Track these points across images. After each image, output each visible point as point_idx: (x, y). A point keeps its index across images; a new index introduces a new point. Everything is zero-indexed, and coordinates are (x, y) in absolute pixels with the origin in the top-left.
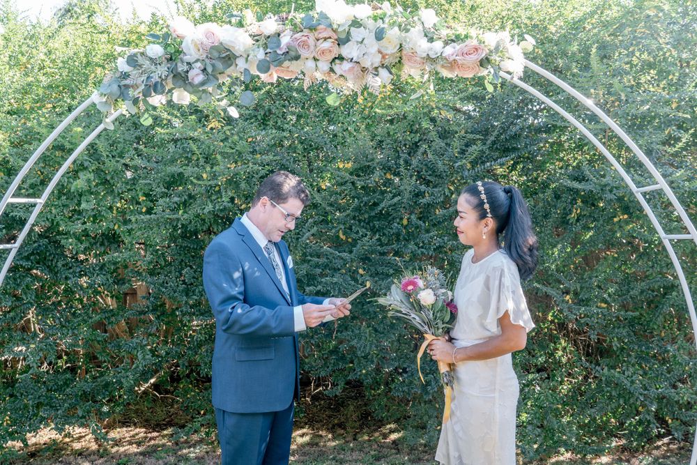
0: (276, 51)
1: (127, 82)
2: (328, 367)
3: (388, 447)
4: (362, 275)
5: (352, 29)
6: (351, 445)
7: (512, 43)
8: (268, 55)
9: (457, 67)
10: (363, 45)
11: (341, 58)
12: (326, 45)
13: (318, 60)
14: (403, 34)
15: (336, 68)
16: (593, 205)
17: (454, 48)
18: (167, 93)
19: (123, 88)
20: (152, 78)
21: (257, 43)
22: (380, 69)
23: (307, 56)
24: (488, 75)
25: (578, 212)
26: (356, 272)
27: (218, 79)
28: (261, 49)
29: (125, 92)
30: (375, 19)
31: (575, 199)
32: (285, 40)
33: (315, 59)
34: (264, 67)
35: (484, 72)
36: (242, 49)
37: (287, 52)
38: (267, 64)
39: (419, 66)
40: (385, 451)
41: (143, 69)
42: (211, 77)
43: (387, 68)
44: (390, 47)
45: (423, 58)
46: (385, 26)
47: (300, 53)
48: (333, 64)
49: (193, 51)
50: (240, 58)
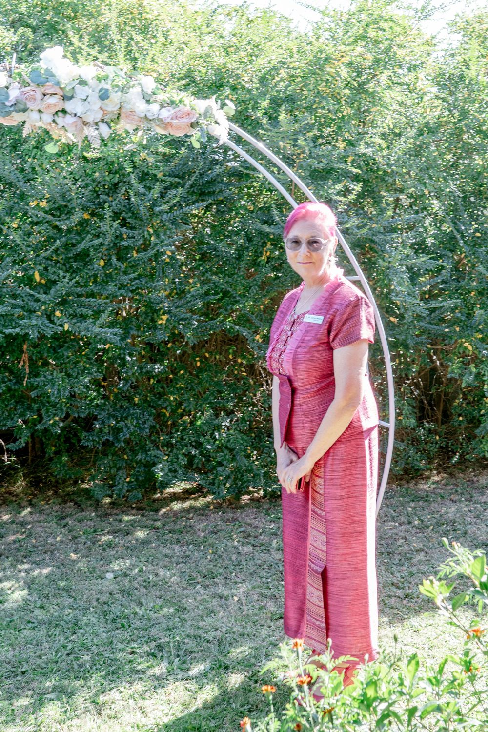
0: (4, 103)
4: (59, 318)
5: (78, 87)
9: (170, 127)
10: (86, 102)
11: (64, 112)
12: (52, 100)
13: (42, 113)
14: (124, 96)
15: (58, 120)
17: (169, 111)
22: (100, 124)
23: (33, 108)
24: (196, 134)
25: (268, 254)
30: (99, 79)
31: (265, 242)
32: (13, 92)
33: (40, 111)
35: (193, 132)
37: (15, 104)
39: (135, 123)
43: (106, 123)
44: (112, 106)
45: (141, 118)
46: (108, 87)
47: (28, 106)
48: (56, 116)
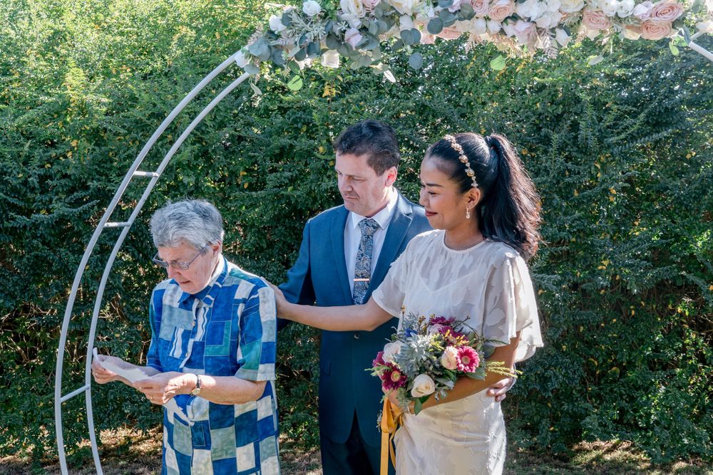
0: (447, 10)
1: (280, 42)
8: (438, 13)
9: (644, 28)
10: (543, 4)
11: (515, 18)
13: (490, 20)
15: (508, 27)
17: (647, 6)
19: (273, 50)
20: (306, 38)
22: (557, 30)
23: (479, 14)
27: (378, 40)
28: (431, 7)
29: (277, 55)
33: (487, 19)
34: (435, 27)
36: (410, 7)
37: (459, 10)
38: (439, 23)
39: (600, 26)
41: (297, 28)
42: (371, 38)
43: (565, 28)
44: (572, 6)
45: (609, 18)
47: (474, 12)
48: (504, 24)
49: (353, 9)
50: (405, 17)
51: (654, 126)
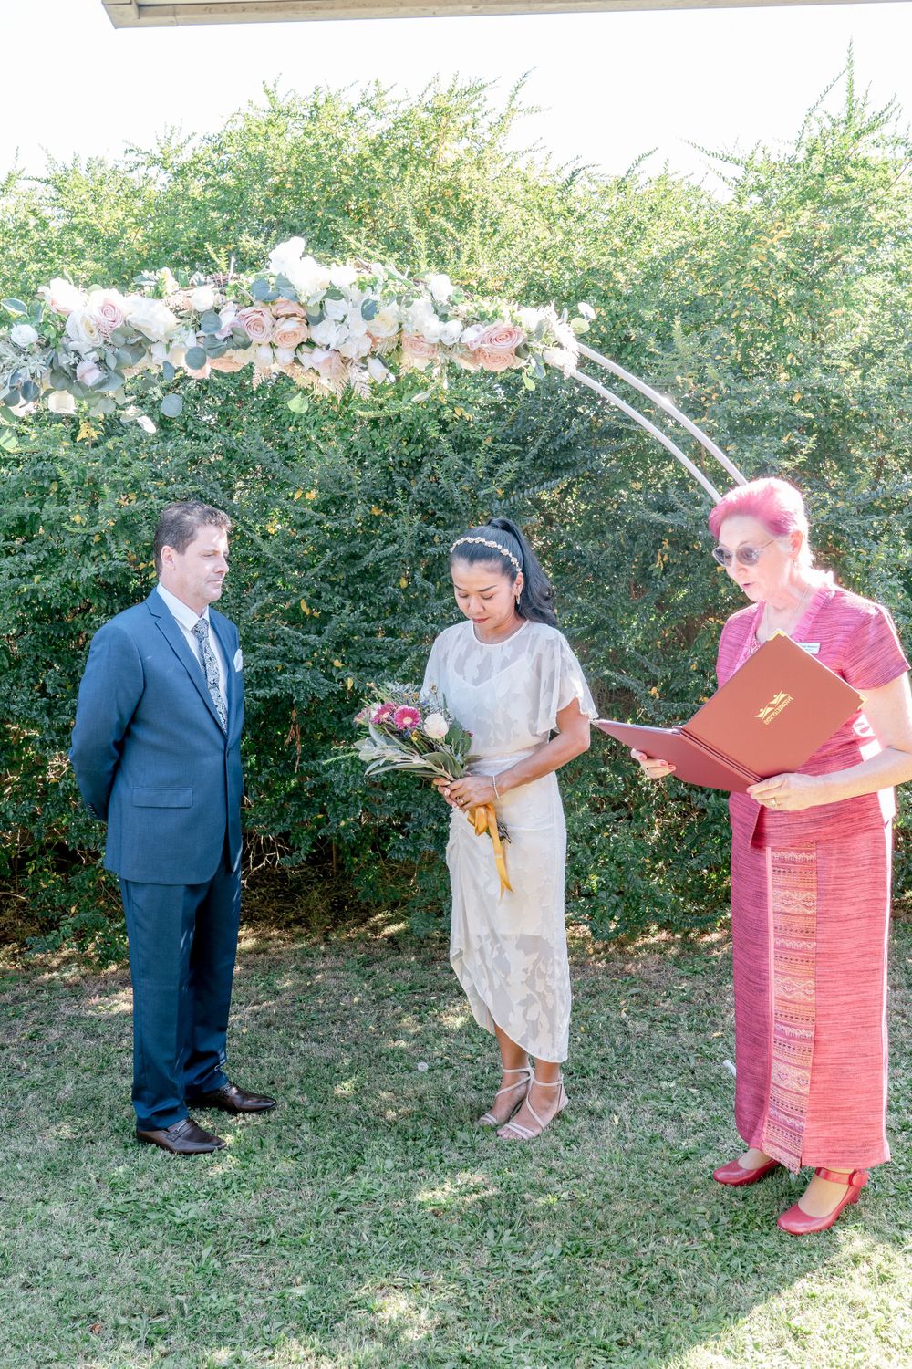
0: (213, 335)
2: (285, 821)
3: (381, 946)
4: (339, 670)
5: (328, 301)
6: (322, 948)
7: (560, 321)
8: (200, 340)
9: (482, 357)
10: (344, 326)
11: (311, 343)
12: (290, 326)
13: (276, 347)
14: (404, 310)
15: (304, 358)
16: (688, 548)
17: (478, 331)
18: (43, 398)
20: (20, 376)
21: (183, 322)
22: (369, 360)
23: (260, 341)
24: (527, 367)
25: (665, 559)
26: (328, 663)
27: (123, 377)
28: (192, 331)
30: (362, 286)
31: (658, 540)
32: (228, 318)
33: (272, 345)
34: (197, 359)
35: (521, 363)
36: (162, 333)
37: (231, 336)
38: (201, 355)
39: (426, 355)
40: (379, 952)
41: (5, 362)
42: (113, 375)
43: (379, 357)
44: (385, 328)
45: (434, 345)
46: (377, 297)
47: (251, 337)
48: (298, 351)
49: (84, 334)
50: (158, 345)
51: (553, 469)
